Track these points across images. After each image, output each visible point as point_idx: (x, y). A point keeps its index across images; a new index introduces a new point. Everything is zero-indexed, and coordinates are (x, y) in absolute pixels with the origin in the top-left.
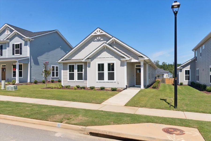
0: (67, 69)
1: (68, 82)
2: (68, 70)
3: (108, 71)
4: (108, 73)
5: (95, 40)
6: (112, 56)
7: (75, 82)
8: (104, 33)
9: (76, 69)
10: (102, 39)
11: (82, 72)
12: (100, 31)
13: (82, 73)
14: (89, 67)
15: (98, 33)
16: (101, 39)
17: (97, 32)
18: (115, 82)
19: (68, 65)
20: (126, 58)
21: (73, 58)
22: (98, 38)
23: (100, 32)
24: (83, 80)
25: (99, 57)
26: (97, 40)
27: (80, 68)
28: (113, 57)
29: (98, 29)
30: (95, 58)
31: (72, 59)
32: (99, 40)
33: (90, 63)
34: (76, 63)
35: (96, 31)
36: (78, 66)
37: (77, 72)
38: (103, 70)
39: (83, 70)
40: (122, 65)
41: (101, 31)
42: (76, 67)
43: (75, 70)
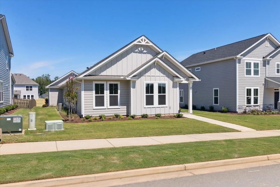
0: (92, 90)
1: (93, 109)
2: (94, 92)
3: (159, 93)
4: (159, 95)
5: (136, 51)
6: (163, 75)
7: (106, 109)
8: (151, 44)
9: (107, 90)
10: (145, 51)
11: (118, 94)
12: (145, 40)
13: (118, 96)
14: (134, 87)
15: (143, 43)
16: (143, 50)
17: (141, 41)
18: (167, 107)
19: (94, 83)
20: (181, 79)
21: (102, 74)
22: (140, 49)
23: (146, 42)
24: (119, 106)
25: (147, 74)
26: (138, 51)
27: (113, 89)
28: (165, 76)
29: (143, 37)
30: (142, 76)
31: (100, 74)
32: (141, 52)
33: (136, 82)
34: (107, 81)
35: (139, 40)
36: (111, 85)
37: (109, 95)
38: (152, 92)
39: (119, 91)
40: (174, 86)
41: (147, 40)
42: (107, 87)
43: (105, 92)
